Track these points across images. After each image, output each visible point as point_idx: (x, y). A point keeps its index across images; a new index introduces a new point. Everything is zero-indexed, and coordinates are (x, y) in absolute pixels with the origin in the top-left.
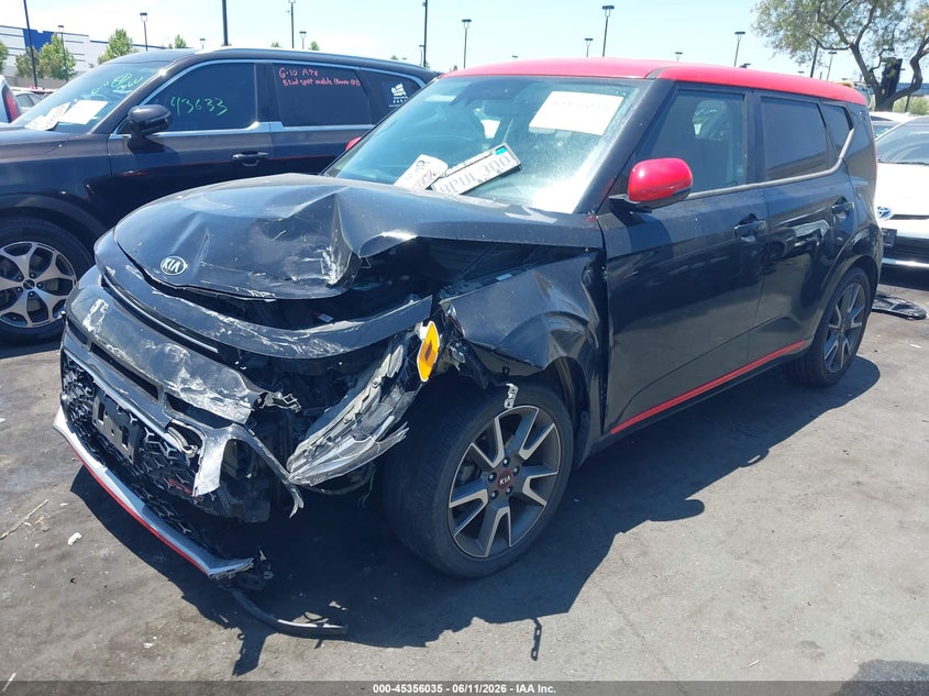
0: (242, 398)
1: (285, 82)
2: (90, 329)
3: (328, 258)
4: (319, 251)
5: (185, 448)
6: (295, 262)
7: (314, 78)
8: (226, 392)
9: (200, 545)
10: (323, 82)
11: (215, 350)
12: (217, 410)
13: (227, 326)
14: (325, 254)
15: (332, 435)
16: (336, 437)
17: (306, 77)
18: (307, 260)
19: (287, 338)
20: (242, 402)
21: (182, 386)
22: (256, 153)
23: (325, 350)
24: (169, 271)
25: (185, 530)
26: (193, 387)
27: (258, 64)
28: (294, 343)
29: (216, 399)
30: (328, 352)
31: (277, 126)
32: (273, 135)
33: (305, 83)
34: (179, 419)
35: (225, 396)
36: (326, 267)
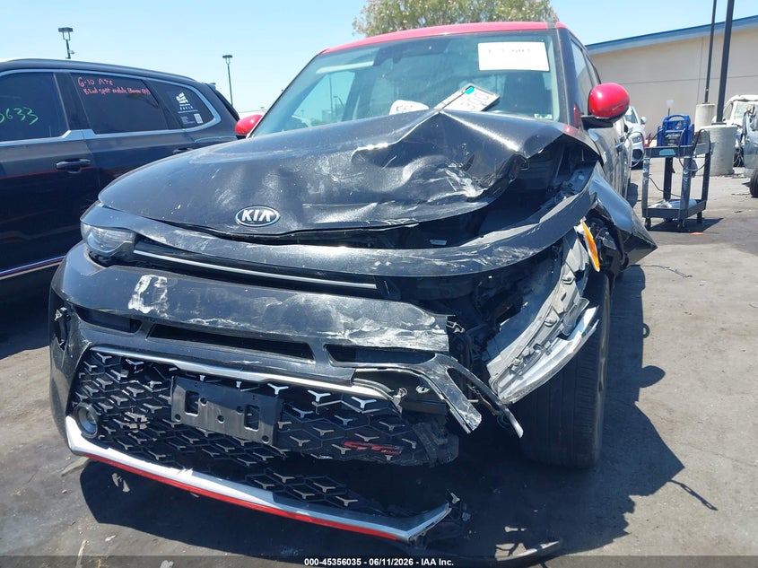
0: (432, 326)
1: (85, 90)
2: (146, 310)
3: (454, 175)
4: (442, 170)
5: (390, 394)
6: (420, 185)
7: (111, 88)
8: (409, 324)
9: (371, 512)
10: (119, 91)
11: (374, 286)
12: (411, 344)
13: (380, 258)
14: (448, 172)
15: (538, 341)
16: (545, 342)
17: (104, 86)
18: (432, 180)
19: (464, 254)
20: (434, 330)
21: (348, 332)
22: (77, 160)
23: (514, 256)
24: (257, 222)
25: (346, 502)
26: (364, 329)
27: (56, 74)
28: (474, 257)
29: (402, 334)
30: (518, 257)
31: (89, 134)
32: (88, 142)
33: (104, 91)
34: (363, 367)
35: (412, 328)
36: (456, 183)
